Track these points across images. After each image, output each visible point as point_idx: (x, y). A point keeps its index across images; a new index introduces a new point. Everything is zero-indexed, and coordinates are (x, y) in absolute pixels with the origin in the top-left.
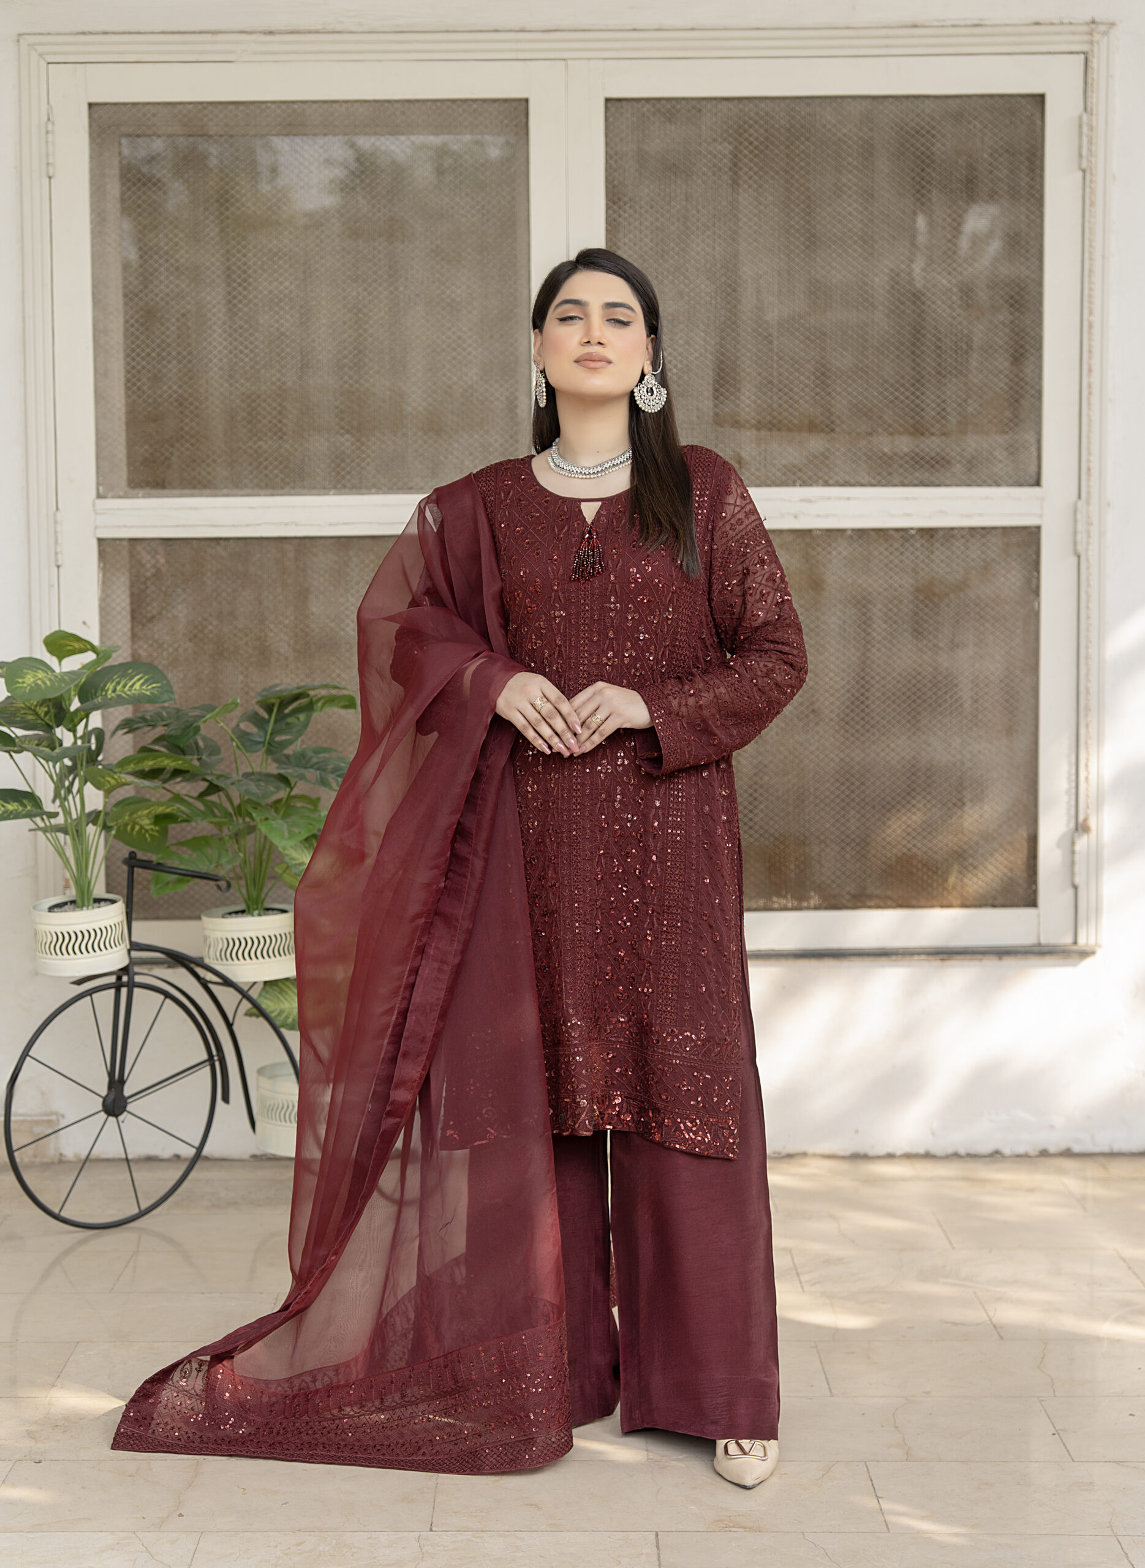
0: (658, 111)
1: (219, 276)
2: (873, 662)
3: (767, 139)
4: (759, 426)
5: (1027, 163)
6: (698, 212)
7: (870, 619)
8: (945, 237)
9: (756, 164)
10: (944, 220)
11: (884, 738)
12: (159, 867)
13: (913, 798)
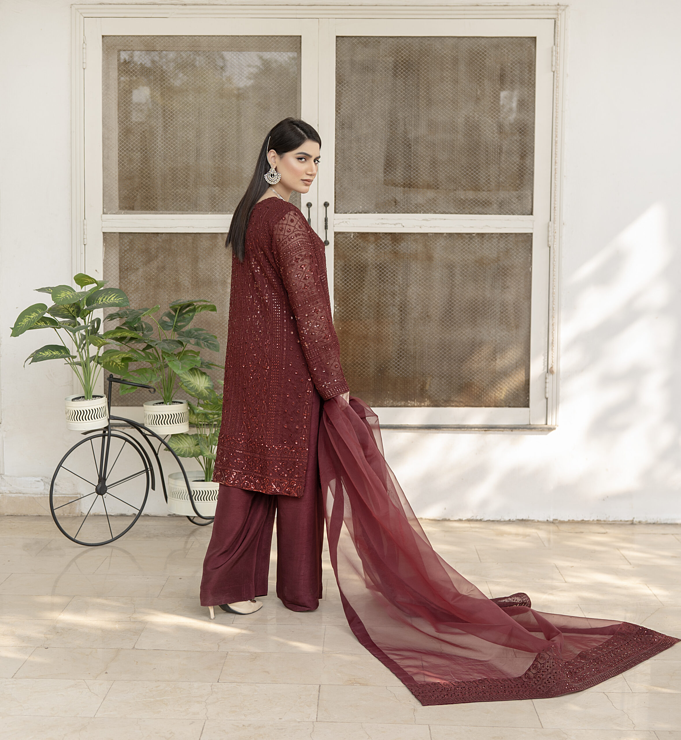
0: (360, 42)
1: (160, 114)
2: (455, 294)
3: (409, 55)
4: (404, 186)
5: (528, 68)
6: (378, 88)
7: (454, 274)
8: (490, 101)
9: (404, 67)
10: (490, 93)
11: (460, 329)
12: (123, 382)
13: (473, 356)
